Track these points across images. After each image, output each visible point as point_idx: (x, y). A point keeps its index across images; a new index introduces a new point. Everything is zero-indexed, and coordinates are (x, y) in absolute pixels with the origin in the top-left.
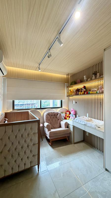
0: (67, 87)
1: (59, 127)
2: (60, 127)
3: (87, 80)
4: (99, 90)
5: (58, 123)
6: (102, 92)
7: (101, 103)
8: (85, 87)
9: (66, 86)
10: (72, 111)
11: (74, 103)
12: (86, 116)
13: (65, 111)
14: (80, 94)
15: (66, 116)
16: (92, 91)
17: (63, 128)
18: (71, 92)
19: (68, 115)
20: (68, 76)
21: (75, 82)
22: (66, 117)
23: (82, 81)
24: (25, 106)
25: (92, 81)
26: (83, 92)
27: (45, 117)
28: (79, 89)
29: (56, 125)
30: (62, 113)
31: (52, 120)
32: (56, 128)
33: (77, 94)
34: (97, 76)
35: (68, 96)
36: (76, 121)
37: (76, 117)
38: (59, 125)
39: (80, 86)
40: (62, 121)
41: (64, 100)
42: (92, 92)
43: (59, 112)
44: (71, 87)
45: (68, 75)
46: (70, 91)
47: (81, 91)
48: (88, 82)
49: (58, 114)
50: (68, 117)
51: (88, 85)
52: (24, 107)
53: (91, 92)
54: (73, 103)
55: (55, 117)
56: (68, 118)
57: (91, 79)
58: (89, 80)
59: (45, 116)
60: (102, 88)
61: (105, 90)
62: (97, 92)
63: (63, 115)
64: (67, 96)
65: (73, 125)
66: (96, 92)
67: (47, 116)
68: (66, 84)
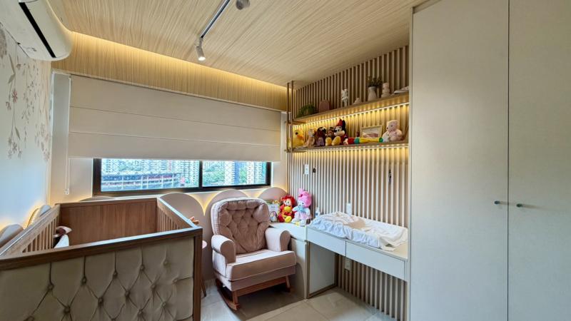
0: (289, 123)
1: (261, 249)
2: (265, 246)
3: (350, 104)
4: (387, 132)
5: (259, 234)
6: (398, 141)
7: (390, 172)
8: (342, 124)
9: (283, 120)
10: (302, 195)
11: (307, 172)
12: (346, 212)
13: (277, 196)
15: (281, 210)
16: (365, 137)
17: (275, 251)
18: (300, 138)
19: (287, 209)
20: (290, 90)
21: (311, 107)
22: (284, 216)
23: (333, 106)
24: (144, 182)
25: (365, 106)
27: (216, 218)
28: (325, 130)
29: (250, 242)
30: (271, 203)
31: (238, 226)
32: (252, 252)
34: (383, 91)
35: (291, 150)
36: (316, 226)
38: (260, 240)
39: (328, 121)
40: (270, 227)
41: (276, 163)
42: (366, 139)
43: (262, 201)
44: (299, 123)
45: (290, 85)
46: (297, 133)
47: (330, 134)
49: (257, 207)
50: (287, 214)
51: (351, 118)
52: (141, 185)
53: (361, 139)
54: (304, 173)
55: (249, 215)
56: (289, 218)
57: (365, 100)
59: (216, 213)
62: (380, 139)
63: (274, 208)
64: (288, 151)
65: (306, 241)
66: (377, 139)
67: (222, 212)
68: (286, 113)
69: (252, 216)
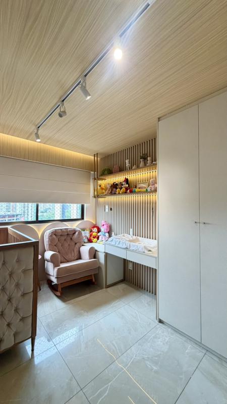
0: (95, 179)
1: (77, 259)
2: (80, 258)
3: (131, 168)
4: (151, 186)
5: (76, 250)
6: (155, 191)
7: (153, 209)
8: (127, 181)
9: (92, 177)
10: (103, 225)
11: (107, 210)
12: (129, 234)
13: (88, 226)
14: (119, 193)
15: (91, 235)
16: (139, 188)
17: (86, 259)
18: (102, 189)
19: (94, 234)
20: (96, 158)
21: (109, 170)
22: (92, 238)
23: (121, 170)
25: (139, 170)
26: (124, 189)
27: (47, 240)
28: (117, 184)
29: (70, 255)
30: (84, 231)
31: (62, 246)
32: (71, 261)
33: (113, 193)
34: (148, 162)
35: (97, 196)
36: (110, 243)
37: (110, 236)
38: (76, 253)
39: (119, 179)
40: (83, 245)
41: (88, 205)
42: (140, 190)
43: (78, 229)
44: (102, 179)
45: (96, 155)
46: (100, 186)
47: (120, 187)
48: (132, 171)
49: (75, 233)
51: (132, 176)
53: (137, 190)
54: (105, 210)
55: (69, 238)
57: (138, 167)
58: (134, 167)
59: (47, 237)
60: (155, 182)
61: (160, 186)
62: (147, 190)
63: (86, 234)
64: (95, 197)
65: (104, 252)
66: (145, 190)
67: (51, 236)
68: (93, 173)
69: (71, 239)
